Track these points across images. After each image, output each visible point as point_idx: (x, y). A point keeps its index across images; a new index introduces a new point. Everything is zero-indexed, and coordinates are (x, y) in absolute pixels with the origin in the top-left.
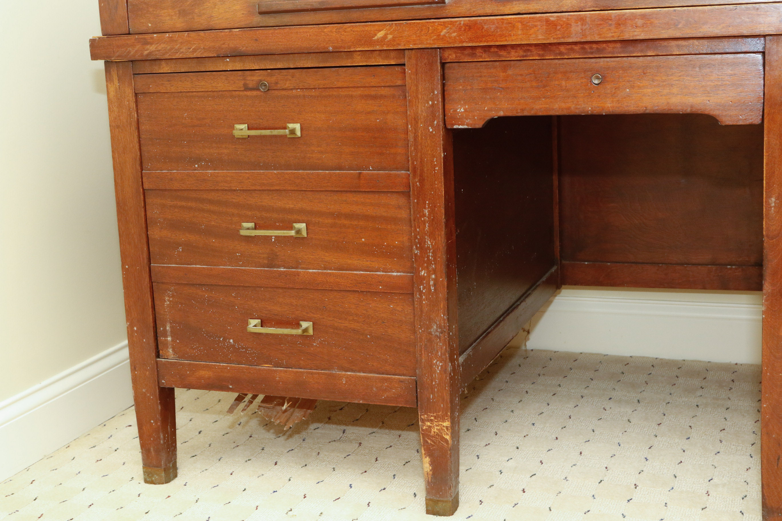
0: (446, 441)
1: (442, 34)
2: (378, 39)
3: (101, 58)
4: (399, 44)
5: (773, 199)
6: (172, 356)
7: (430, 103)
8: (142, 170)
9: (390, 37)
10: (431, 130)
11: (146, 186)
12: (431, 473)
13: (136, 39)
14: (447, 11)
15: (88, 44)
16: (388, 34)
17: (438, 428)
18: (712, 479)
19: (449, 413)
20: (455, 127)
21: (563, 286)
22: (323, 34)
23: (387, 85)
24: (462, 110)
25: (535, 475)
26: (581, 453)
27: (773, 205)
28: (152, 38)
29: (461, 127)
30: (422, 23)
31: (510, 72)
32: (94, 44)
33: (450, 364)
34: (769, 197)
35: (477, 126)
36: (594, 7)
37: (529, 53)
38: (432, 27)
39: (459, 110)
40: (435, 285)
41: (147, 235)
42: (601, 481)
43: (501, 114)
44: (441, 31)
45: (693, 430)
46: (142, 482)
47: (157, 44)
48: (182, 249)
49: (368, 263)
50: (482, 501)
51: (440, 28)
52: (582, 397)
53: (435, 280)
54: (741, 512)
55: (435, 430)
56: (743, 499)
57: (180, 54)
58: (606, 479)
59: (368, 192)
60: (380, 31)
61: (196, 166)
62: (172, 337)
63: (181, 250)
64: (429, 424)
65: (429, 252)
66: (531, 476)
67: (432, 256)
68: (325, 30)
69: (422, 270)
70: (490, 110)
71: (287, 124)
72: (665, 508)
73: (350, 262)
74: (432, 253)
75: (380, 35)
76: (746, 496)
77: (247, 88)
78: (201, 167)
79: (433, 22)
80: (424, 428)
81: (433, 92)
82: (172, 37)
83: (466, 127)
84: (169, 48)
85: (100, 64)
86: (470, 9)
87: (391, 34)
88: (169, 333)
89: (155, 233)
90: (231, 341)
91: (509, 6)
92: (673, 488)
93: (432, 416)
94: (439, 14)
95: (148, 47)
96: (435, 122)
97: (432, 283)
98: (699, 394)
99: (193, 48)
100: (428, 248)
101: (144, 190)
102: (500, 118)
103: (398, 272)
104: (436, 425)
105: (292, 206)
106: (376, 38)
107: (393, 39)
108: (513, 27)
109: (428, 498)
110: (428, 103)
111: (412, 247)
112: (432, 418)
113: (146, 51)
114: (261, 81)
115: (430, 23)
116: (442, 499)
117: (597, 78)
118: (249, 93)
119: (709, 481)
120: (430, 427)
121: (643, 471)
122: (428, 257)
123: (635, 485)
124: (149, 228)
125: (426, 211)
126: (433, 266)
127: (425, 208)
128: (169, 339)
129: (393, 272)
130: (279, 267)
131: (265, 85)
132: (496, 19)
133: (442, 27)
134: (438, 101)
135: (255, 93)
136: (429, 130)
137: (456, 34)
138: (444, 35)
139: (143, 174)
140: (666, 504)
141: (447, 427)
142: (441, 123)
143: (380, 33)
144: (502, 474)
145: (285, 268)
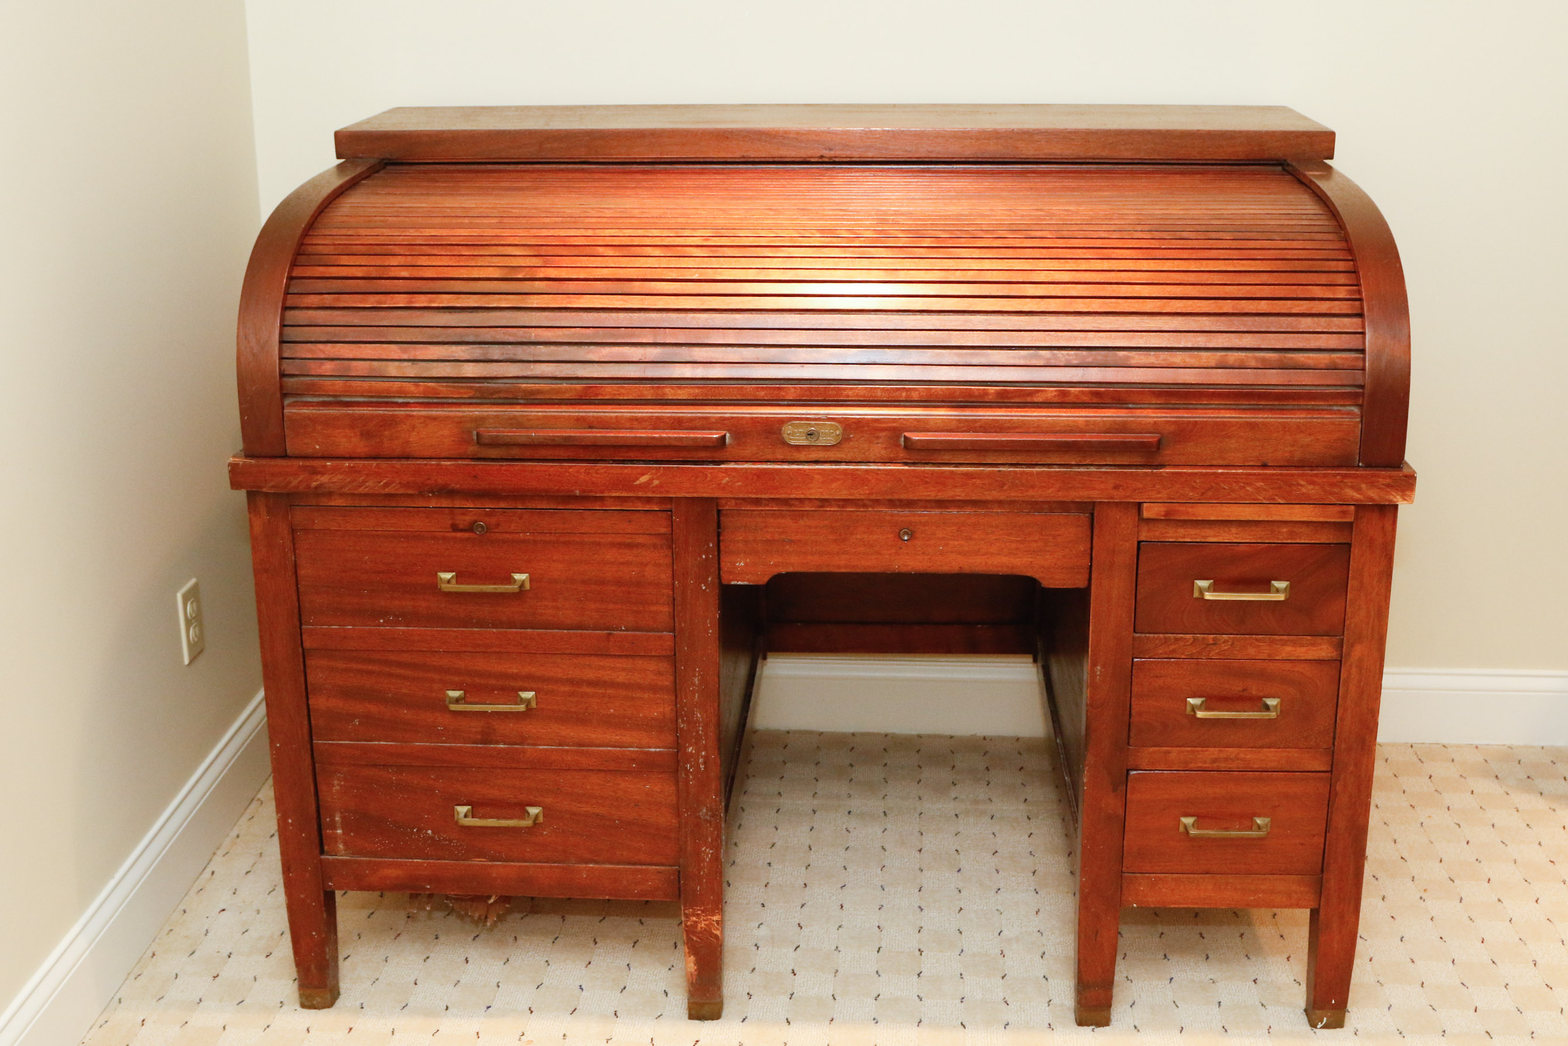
0: (716, 937)
1: (724, 482)
2: (640, 484)
3: (244, 488)
4: (668, 492)
5: (1099, 668)
6: (343, 852)
7: (704, 557)
8: (301, 625)
9: (656, 482)
10: (704, 588)
11: (307, 644)
12: (696, 973)
13: (300, 467)
14: (728, 454)
15: (226, 470)
16: (653, 479)
17: (707, 923)
18: (1001, 932)
19: (720, 906)
20: (733, 583)
21: (769, 654)
22: (567, 474)
23: (647, 532)
24: (742, 564)
25: (799, 947)
26: (842, 907)
27: (1098, 673)
28: (325, 466)
29: (740, 583)
30: (698, 468)
31: (801, 522)
32: (234, 469)
34: (1094, 665)
35: (761, 583)
36: (906, 459)
37: (826, 504)
38: (711, 473)
39: (738, 564)
40: (705, 763)
41: (308, 706)
42: (879, 948)
43: (791, 569)
44: (722, 480)
45: (961, 855)
46: (297, 1006)
47: (331, 474)
48: (359, 721)
49: (618, 737)
50: (751, 993)
51: (721, 475)
52: (814, 812)
53: (706, 758)
54: (1044, 977)
55: (703, 925)
56: (1042, 957)
57: (365, 488)
58: (883, 945)
59: (620, 656)
60: (643, 474)
61: (381, 621)
62: (343, 829)
63: (357, 723)
64: (694, 919)
65: (699, 726)
66: (795, 950)
67: (702, 731)
68: (571, 470)
69: (689, 746)
70: (776, 565)
71: (512, 574)
72: (962, 980)
73: (593, 736)
74: (702, 727)
75: (644, 479)
76: (1044, 953)
77: (455, 528)
78: (387, 623)
79: (713, 468)
80: (689, 923)
81: (708, 545)
82: (353, 467)
83: (746, 583)
84: (348, 480)
85: (242, 494)
86: (757, 453)
87: (657, 479)
88: (338, 825)
89: (319, 703)
90: (429, 832)
91: (804, 453)
92: (962, 951)
93: (698, 910)
94: (718, 456)
95: (319, 477)
96: (710, 579)
97: (701, 760)
98: (954, 796)
99: (384, 481)
100: (698, 721)
101: (303, 649)
102: (788, 574)
103: (656, 748)
104: (704, 920)
105: (515, 671)
106: (638, 482)
107: (660, 486)
108: (812, 479)
109: (692, 1001)
110: (701, 557)
111: (677, 720)
112: (699, 912)
113: (315, 481)
114: (476, 522)
115: (708, 468)
116: (708, 1001)
117: (906, 533)
118: (459, 535)
119: (999, 934)
120: (696, 922)
121: (922, 928)
122: (697, 732)
123: (919, 950)
124: (310, 696)
125: (696, 680)
126: (704, 742)
127: (694, 676)
128: (339, 831)
129: (650, 747)
130: (497, 743)
131: (482, 527)
132: (791, 470)
133: (723, 474)
134: (713, 555)
135: (466, 535)
136: (701, 588)
137: (740, 483)
138: (726, 484)
139: (303, 630)
140: (961, 975)
141: (717, 922)
142: (717, 581)
143: (643, 477)
144: (759, 948)
145: (504, 744)
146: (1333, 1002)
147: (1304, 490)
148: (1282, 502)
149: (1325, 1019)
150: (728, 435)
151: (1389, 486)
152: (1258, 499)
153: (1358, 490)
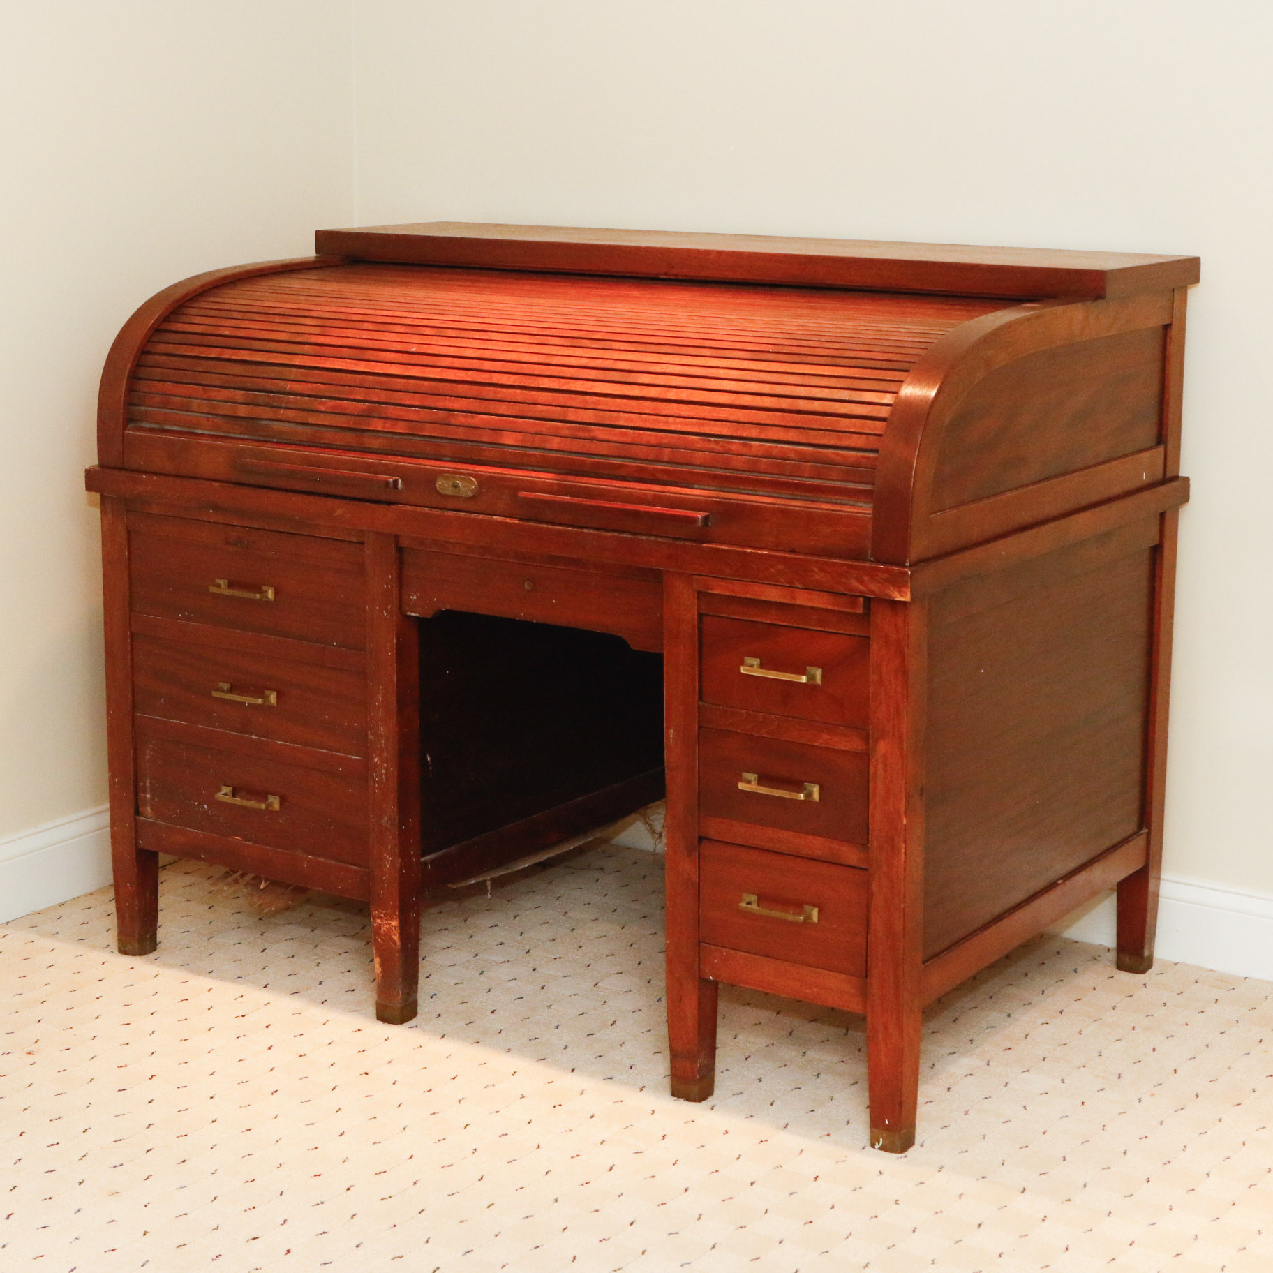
0: (395, 942)
2: (338, 517)
3: (95, 491)
4: (356, 525)
5: (672, 731)
6: (151, 815)
7: (385, 586)
8: (131, 611)
9: (348, 516)
10: (385, 614)
11: (134, 629)
12: (381, 975)
13: (129, 476)
14: (398, 496)
16: (345, 513)
17: (388, 926)
19: (397, 913)
20: (410, 614)
24: (415, 597)
26: (597, 984)
27: (672, 736)
28: (143, 479)
29: (414, 614)
32: (89, 474)
33: (400, 860)
34: (668, 728)
35: (429, 616)
36: (520, 514)
38: (383, 512)
39: (413, 597)
40: (386, 774)
41: (133, 681)
42: (584, 1013)
43: (448, 607)
46: (116, 951)
47: (145, 485)
48: (164, 700)
49: (330, 742)
53: (387, 769)
55: (385, 929)
58: (591, 1012)
59: (332, 668)
60: (339, 508)
61: (180, 615)
62: (151, 794)
63: (163, 702)
64: (379, 921)
65: (382, 739)
67: (384, 744)
69: (376, 757)
70: (437, 601)
71: (262, 586)
73: (314, 738)
74: (384, 740)
75: (339, 512)
77: (227, 543)
78: (184, 617)
79: (386, 508)
80: (375, 925)
81: (387, 576)
82: (159, 481)
83: (417, 615)
84: (156, 491)
86: (417, 498)
87: (348, 513)
88: (148, 790)
89: (140, 680)
90: (205, 806)
91: (449, 501)
93: (381, 913)
94: (391, 497)
95: (138, 486)
96: (389, 607)
97: (383, 771)
100: (381, 735)
101: (131, 633)
102: (447, 611)
103: (356, 755)
104: (387, 924)
105: (264, 671)
106: (336, 514)
107: (351, 519)
109: (379, 1001)
110: (382, 586)
111: (368, 732)
112: (382, 915)
113: (136, 491)
114: (239, 537)
115: (383, 508)
116: (389, 1005)
117: (530, 584)
118: (229, 548)
120: (380, 924)
122: (381, 744)
123: (615, 1022)
124: (135, 674)
125: (380, 696)
126: (385, 754)
127: (379, 693)
128: (148, 796)
129: (351, 755)
130: (251, 733)
131: (244, 542)
132: (439, 515)
135: (235, 549)
139: (132, 617)
141: (395, 927)
142: (394, 609)
145: (256, 736)
146: (887, 1122)
147: (817, 577)
148: (799, 586)
149: (881, 1139)
150: (400, 481)
151: (887, 581)
152: (779, 581)
153: (862, 582)
